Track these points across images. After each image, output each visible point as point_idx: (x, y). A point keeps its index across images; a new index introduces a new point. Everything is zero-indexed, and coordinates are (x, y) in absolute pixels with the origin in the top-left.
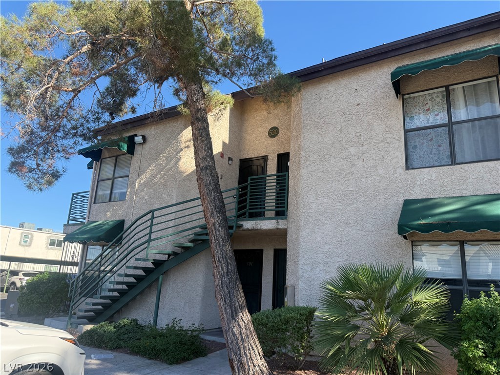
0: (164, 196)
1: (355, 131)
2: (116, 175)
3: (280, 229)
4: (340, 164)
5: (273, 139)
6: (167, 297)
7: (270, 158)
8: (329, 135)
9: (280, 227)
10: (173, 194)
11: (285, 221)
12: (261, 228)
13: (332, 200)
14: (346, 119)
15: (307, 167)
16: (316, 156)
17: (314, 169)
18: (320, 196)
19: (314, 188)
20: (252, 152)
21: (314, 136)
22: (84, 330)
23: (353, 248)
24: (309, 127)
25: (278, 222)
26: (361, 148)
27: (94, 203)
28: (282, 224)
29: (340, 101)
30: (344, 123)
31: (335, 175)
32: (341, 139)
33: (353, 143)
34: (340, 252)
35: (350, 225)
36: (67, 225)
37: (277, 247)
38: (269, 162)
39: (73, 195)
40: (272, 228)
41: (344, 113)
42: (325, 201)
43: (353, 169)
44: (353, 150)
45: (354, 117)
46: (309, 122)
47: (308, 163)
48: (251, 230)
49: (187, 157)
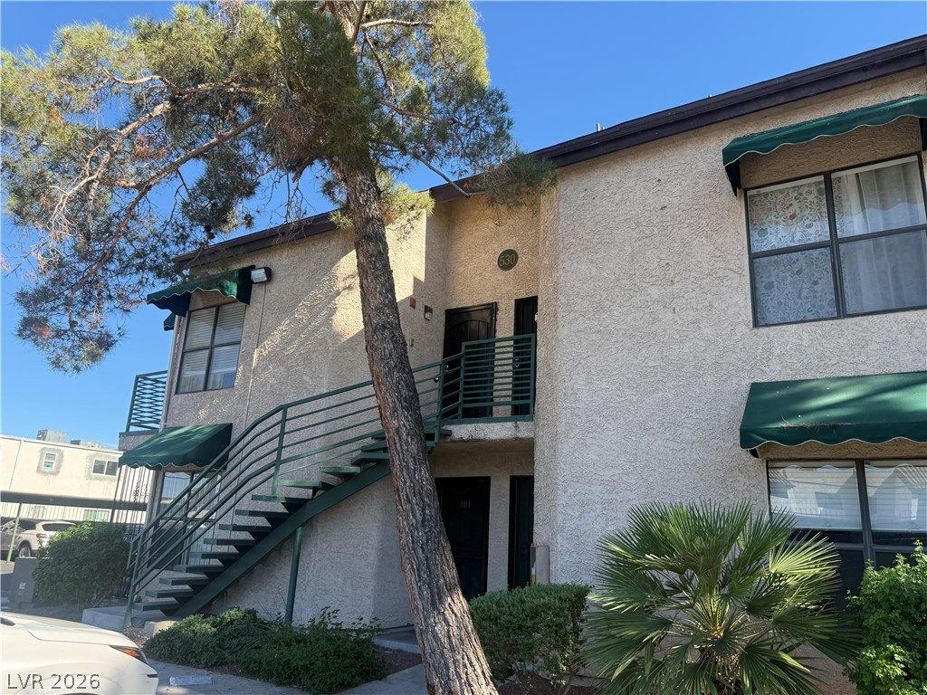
0: (305, 378)
1: (659, 257)
2: (217, 341)
3: (522, 439)
4: (630, 317)
5: (506, 272)
6: (311, 568)
7: (501, 307)
8: (611, 265)
9: (520, 435)
10: (321, 376)
11: (530, 423)
12: (487, 437)
13: (618, 385)
14: (642, 235)
15: (570, 323)
16: (586, 303)
17: (582, 326)
18: (595, 378)
19: (583, 362)
20: (468, 296)
21: (583, 267)
22: (157, 631)
23: (657, 474)
24: (572, 250)
25: (517, 426)
26: (669, 289)
27: (177, 393)
28: (524, 430)
29: (630, 202)
30: (639, 243)
31: (622, 339)
32: (632, 272)
33: (654, 279)
34: (633, 481)
35: (652, 431)
36: (125, 435)
37: (516, 474)
38: (500, 315)
39: (137, 377)
40: (506, 437)
41: (638, 224)
42: (604, 386)
43: (654, 328)
44: (655, 292)
45: (656, 232)
46: (574, 240)
47: (572, 315)
48: (468, 441)
49: (348, 306)
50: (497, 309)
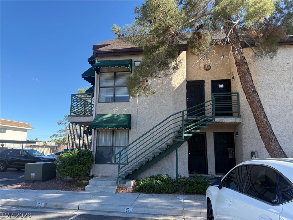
0: (162, 101)
1: (288, 77)
2: (116, 85)
4: (281, 92)
5: (207, 71)
7: (206, 82)
8: (274, 77)
9: (237, 121)
10: (169, 100)
11: (240, 118)
12: (225, 122)
13: (279, 110)
14: (282, 70)
15: (263, 91)
16: (267, 86)
17: (267, 93)
18: (272, 107)
19: (268, 103)
21: (265, 76)
23: (291, 133)
24: (261, 71)
25: (235, 119)
26: (291, 85)
27: (99, 102)
29: (278, 60)
30: (281, 72)
31: (279, 97)
32: (280, 80)
33: (287, 82)
34: (285, 135)
35: (289, 122)
36: (71, 116)
38: (206, 84)
39: (72, 95)
40: (232, 122)
41: (281, 67)
42: (275, 110)
43: (288, 95)
44: (287, 86)
45: (286, 69)
46: (262, 68)
47: (263, 89)
48: (218, 122)
50: (204, 82)
